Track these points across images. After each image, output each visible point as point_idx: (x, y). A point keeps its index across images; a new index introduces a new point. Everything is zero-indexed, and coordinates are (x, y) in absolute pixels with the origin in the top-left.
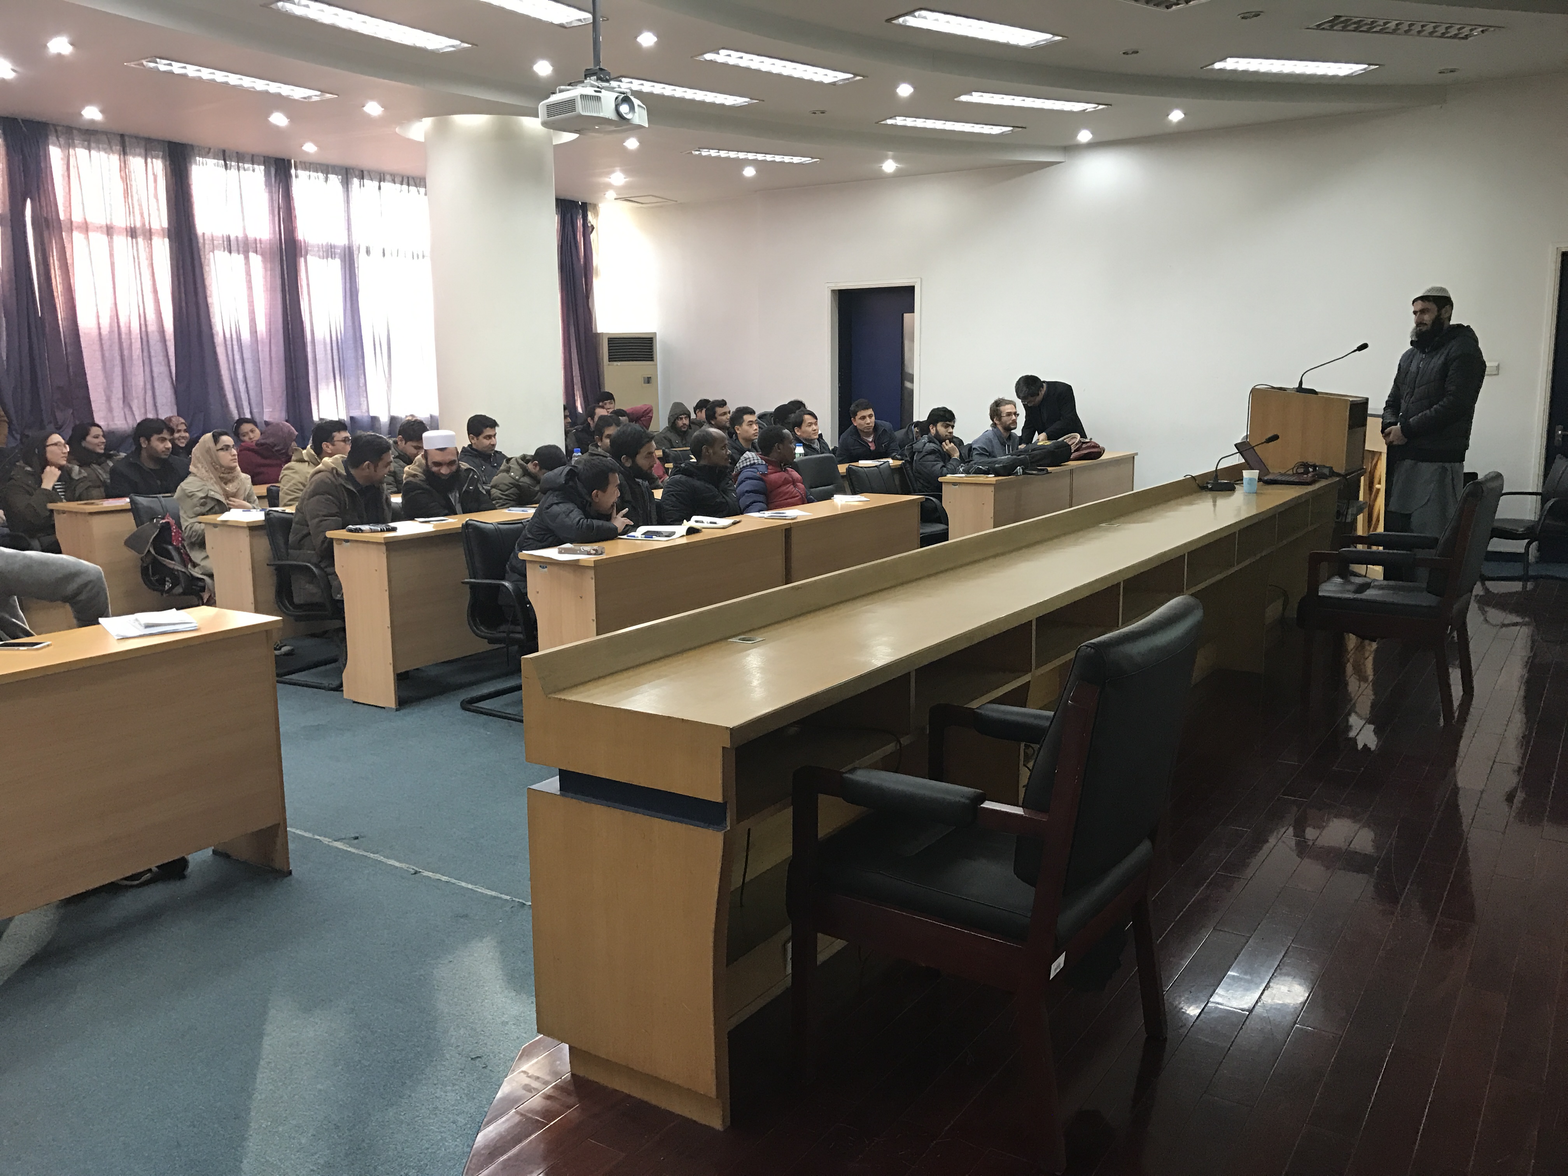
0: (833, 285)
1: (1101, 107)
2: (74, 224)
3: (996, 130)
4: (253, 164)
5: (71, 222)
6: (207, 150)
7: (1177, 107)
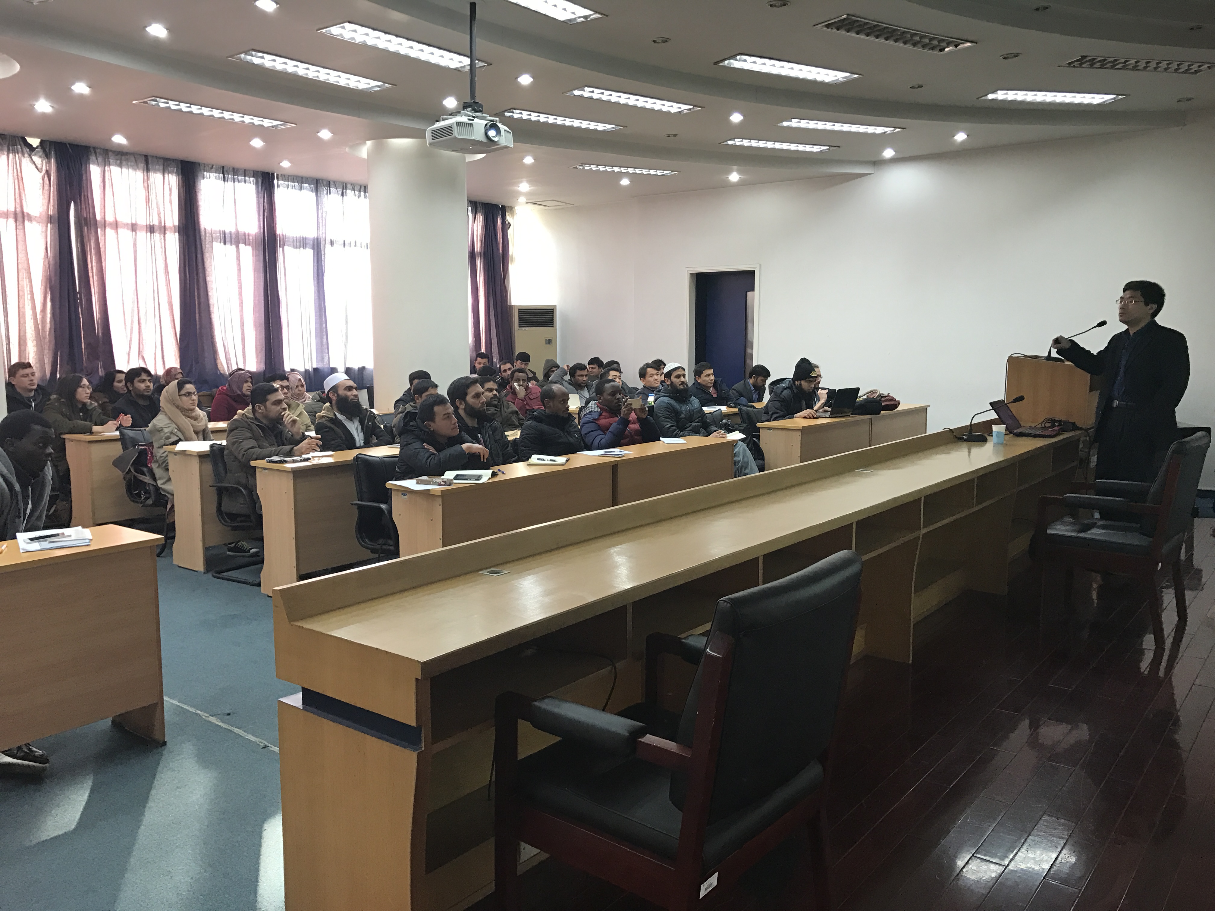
0: (691, 269)
1: (898, 130)
2: (107, 223)
3: (816, 149)
4: (245, 176)
5: (105, 221)
6: (210, 166)
7: (962, 130)
